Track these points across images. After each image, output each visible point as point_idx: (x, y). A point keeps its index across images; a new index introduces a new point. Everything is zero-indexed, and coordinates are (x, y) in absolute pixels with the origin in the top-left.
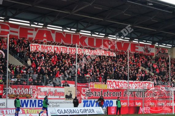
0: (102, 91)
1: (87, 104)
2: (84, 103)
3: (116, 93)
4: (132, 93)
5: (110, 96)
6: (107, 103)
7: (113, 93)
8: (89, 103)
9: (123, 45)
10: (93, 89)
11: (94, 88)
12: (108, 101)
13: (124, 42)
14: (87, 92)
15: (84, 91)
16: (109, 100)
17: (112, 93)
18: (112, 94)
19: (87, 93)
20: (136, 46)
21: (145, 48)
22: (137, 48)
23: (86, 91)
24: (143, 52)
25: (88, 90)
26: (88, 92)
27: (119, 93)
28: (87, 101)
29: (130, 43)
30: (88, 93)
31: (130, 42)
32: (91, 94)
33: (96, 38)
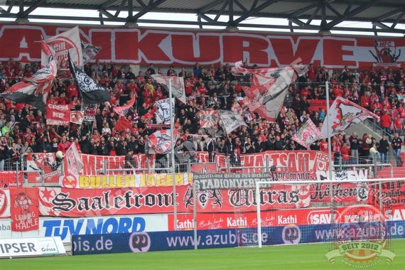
0: (106, 195)
1: (57, 231)
2: (45, 228)
3: (156, 196)
4: (214, 195)
5: (137, 205)
6: (125, 225)
7: (147, 197)
8: (62, 227)
9: (295, 47)
10: (74, 188)
11: (78, 187)
12: (130, 220)
13: (299, 38)
14: (56, 199)
15: (47, 194)
16: (132, 218)
17: (144, 197)
18: (142, 201)
19: (55, 201)
20: (345, 48)
21: (380, 49)
22: (350, 53)
23: (52, 194)
24: (372, 63)
25: (61, 194)
26: (60, 197)
27: (170, 195)
28: (58, 223)
29: (322, 39)
30: (58, 200)
31: (322, 36)
32: (70, 205)
33: (198, 35)
